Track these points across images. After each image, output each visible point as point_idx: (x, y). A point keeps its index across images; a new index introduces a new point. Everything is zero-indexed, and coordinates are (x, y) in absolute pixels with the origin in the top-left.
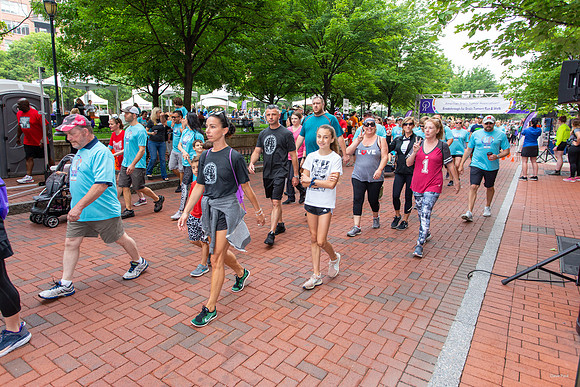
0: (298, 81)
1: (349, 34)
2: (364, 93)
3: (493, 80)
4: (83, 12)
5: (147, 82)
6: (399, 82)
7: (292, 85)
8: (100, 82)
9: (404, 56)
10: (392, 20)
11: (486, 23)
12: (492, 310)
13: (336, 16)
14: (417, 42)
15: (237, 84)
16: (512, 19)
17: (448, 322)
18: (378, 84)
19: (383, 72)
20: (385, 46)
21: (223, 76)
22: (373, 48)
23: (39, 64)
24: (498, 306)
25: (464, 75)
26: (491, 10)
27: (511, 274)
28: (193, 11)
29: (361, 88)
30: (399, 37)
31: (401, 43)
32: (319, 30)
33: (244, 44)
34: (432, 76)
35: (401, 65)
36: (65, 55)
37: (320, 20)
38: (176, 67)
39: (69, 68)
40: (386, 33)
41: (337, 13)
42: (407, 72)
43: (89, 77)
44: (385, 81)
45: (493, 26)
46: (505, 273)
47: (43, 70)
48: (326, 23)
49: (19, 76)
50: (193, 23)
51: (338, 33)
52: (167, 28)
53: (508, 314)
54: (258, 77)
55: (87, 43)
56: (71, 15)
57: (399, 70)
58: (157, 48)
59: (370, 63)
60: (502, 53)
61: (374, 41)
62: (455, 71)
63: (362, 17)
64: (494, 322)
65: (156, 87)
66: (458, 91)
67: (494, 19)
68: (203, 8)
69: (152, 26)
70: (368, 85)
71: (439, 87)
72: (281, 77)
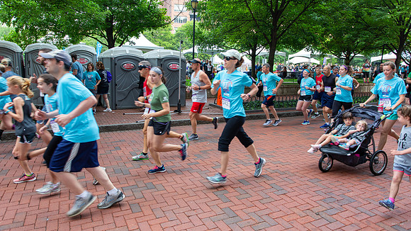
5: (249, 47)
8: (220, 49)
33: (321, 12)
36: (201, 33)
43: (214, 46)
65: (254, 51)
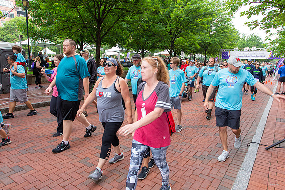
0: (157, 42)
1: (184, 17)
2: (192, 48)
3: (261, 41)
4: (43, 5)
6: (211, 42)
7: (154, 44)
8: (52, 43)
9: (214, 28)
10: (207, 9)
11: (257, 11)
12: (260, 163)
13: (177, 8)
14: (220, 21)
15: (125, 43)
16: (270, 9)
17: (237, 170)
18: (199, 44)
19: (202, 37)
20: (203, 23)
21: (117, 40)
22: (197, 24)
23: (19, 33)
24: (263, 161)
25: (246, 39)
26: (259, 4)
27: (270, 145)
28: (101, 5)
29: (190, 46)
30: (211, 18)
31: (211, 21)
32: (168, 15)
33: (128, 22)
34: (228, 39)
35: (212, 34)
37: (168, 9)
38: (92, 35)
39: (35, 36)
40: (204, 16)
41: (178, 6)
42: (215, 37)
43: (46, 40)
44: (203, 42)
45: (261, 13)
46: (267, 144)
47: (21, 36)
48: (172, 11)
49: (9, 40)
50: (101, 11)
51: (178, 17)
52: (87, 14)
53: (269, 166)
54: (136, 40)
55: (45, 22)
56: (37, 7)
57: (211, 36)
58: (82, 25)
59: (195, 32)
60: (265, 27)
61: (197, 21)
62: (241, 36)
63: (191, 8)
64: (261, 170)
65: (81, 46)
66: (242, 47)
67: (261, 9)
68: (106, 3)
69: (79, 13)
70: (194, 44)
71: (232, 45)
72: (148, 40)
